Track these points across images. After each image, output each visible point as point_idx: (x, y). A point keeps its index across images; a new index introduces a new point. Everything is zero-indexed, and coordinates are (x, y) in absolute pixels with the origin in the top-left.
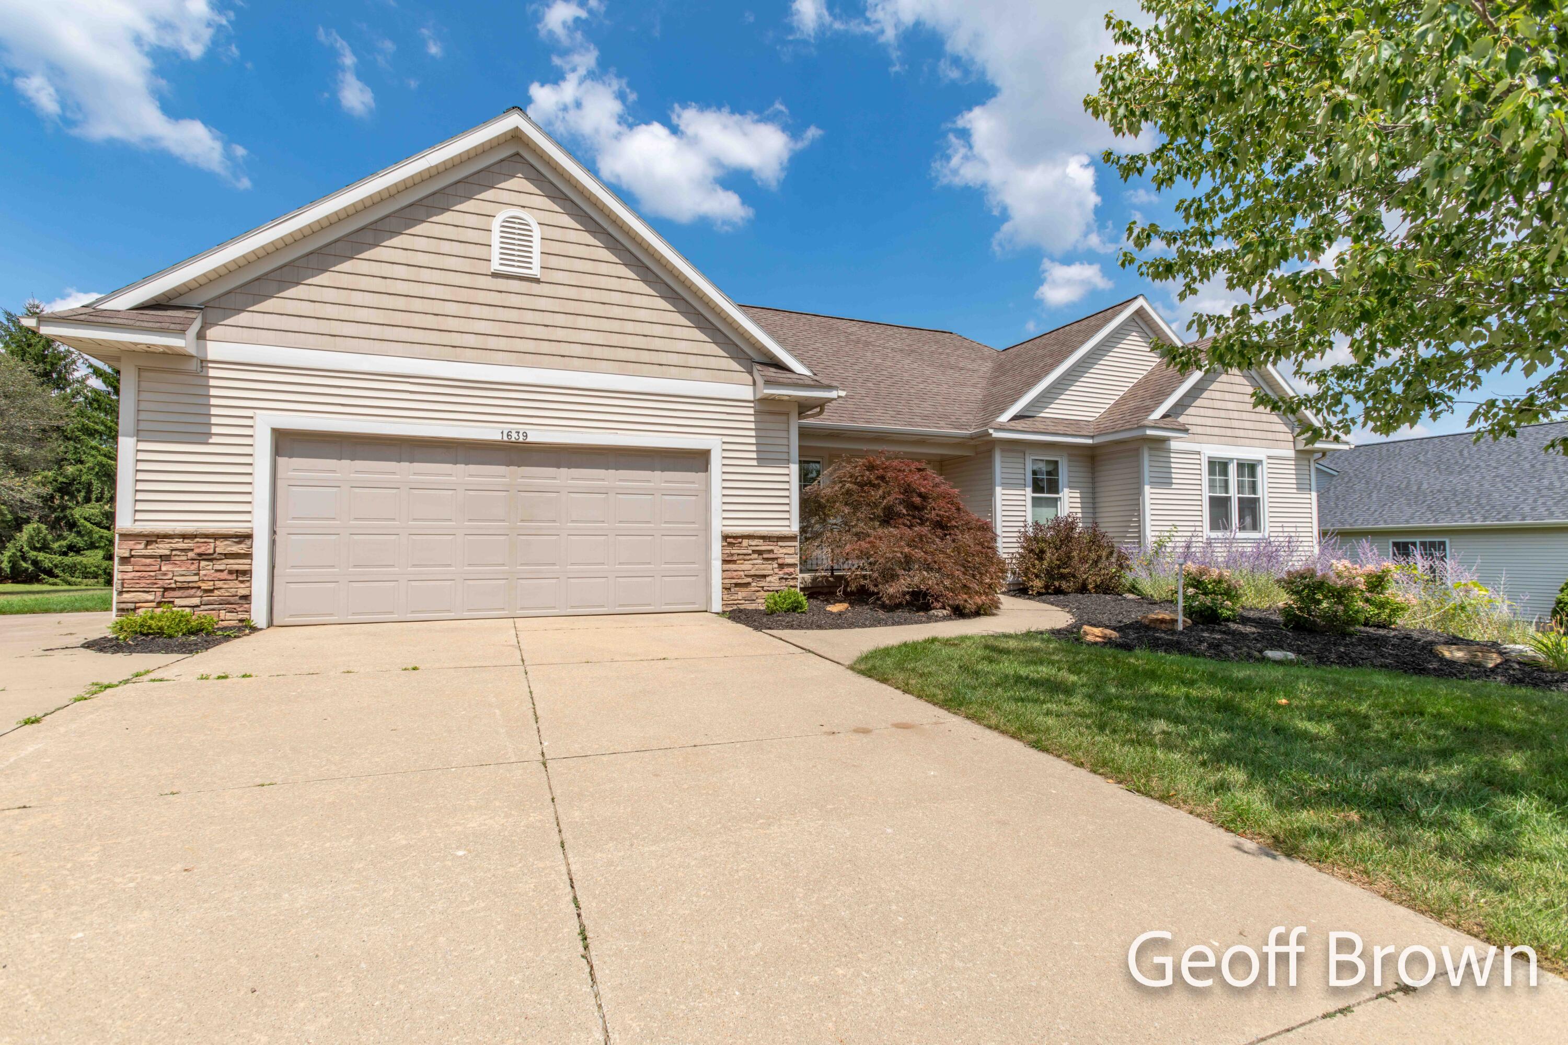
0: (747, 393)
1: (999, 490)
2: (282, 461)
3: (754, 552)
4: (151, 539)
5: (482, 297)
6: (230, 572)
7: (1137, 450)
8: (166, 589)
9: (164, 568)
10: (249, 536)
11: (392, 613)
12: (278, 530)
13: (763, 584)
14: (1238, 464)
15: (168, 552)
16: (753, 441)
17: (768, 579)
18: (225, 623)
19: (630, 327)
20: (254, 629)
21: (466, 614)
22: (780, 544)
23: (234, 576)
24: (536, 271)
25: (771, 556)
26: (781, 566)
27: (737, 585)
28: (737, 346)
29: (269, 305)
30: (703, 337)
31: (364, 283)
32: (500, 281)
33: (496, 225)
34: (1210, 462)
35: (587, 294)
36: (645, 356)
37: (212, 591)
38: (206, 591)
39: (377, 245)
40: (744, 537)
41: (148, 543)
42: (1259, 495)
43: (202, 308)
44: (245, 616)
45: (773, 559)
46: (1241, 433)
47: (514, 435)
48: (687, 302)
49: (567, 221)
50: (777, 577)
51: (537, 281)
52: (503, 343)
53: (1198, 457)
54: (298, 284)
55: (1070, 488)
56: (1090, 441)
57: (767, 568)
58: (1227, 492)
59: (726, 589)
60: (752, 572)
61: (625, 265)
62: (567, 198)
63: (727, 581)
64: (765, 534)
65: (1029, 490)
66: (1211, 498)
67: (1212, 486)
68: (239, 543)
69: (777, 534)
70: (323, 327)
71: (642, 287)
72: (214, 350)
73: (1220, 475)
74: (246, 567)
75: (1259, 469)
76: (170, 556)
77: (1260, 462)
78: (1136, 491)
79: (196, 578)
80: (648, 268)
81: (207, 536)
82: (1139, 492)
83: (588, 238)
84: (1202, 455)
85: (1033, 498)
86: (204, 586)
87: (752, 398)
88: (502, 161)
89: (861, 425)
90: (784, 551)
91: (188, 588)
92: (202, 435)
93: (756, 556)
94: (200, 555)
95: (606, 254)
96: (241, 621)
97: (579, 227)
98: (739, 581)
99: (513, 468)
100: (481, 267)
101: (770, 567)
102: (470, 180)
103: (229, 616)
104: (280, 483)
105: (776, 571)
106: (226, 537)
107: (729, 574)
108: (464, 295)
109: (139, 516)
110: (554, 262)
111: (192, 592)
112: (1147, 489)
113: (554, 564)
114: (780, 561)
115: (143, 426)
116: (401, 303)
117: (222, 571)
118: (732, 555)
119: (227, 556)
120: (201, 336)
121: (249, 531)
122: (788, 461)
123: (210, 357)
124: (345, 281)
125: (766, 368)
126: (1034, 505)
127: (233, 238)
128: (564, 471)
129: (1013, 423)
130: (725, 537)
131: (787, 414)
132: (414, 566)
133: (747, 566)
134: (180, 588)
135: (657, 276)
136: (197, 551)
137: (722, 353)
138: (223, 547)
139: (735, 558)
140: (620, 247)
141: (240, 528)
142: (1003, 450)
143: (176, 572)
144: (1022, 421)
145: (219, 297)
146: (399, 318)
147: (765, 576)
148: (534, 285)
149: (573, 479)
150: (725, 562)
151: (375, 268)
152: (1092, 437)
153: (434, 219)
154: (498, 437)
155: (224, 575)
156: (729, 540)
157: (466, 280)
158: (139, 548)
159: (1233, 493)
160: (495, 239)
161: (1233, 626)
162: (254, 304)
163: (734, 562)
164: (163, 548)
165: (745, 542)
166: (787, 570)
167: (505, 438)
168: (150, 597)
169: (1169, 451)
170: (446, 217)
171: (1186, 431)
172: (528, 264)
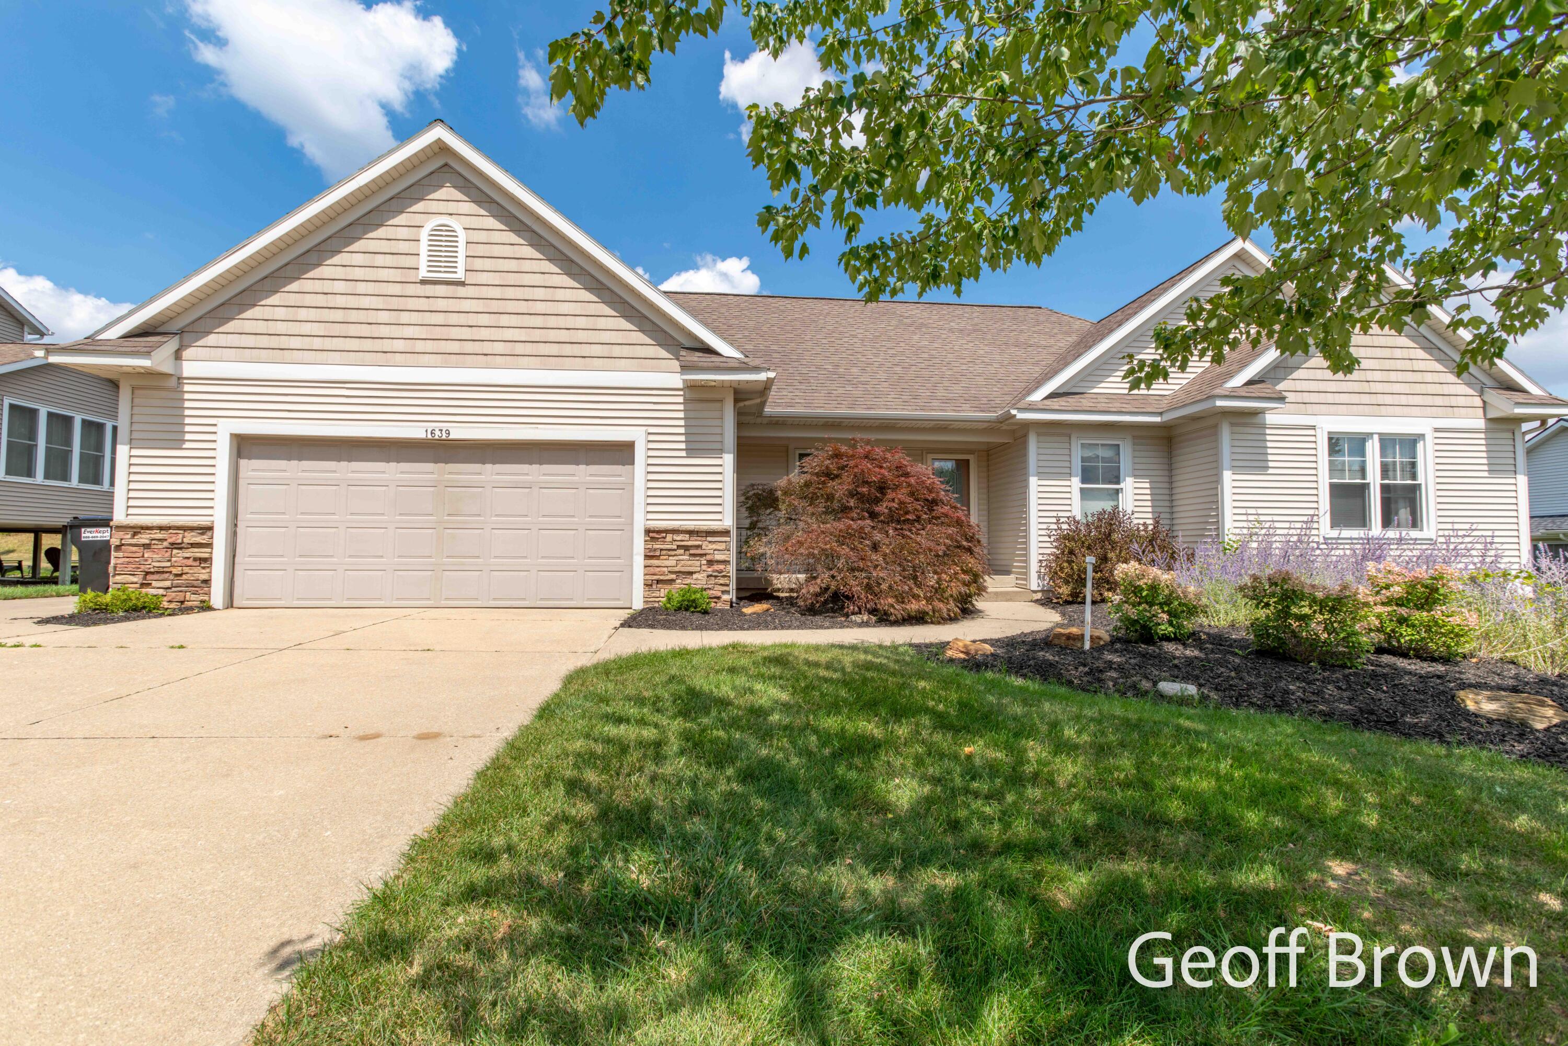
0: (677, 380)
1: (1033, 481)
2: (243, 463)
3: (679, 547)
4: (137, 530)
5: (412, 304)
6: (195, 559)
7: (1216, 426)
8: (147, 573)
9: (146, 555)
10: (210, 528)
11: (330, 599)
12: (239, 524)
13: (688, 581)
14: (1381, 440)
15: (147, 542)
16: (682, 430)
17: (695, 576)
18: (190, 604)
19: (552, 322)
20: (210, 608)
21: (395, 603)
22: (709, 539)
23: (197, 563)
24: (460, 275)
25: (699, 551)
26: (710, 563)
27: (658, 582)
28: (665, 332)
29: (231, 326)
30: (629, 326)
31: (309, 300)
32: (428, 287)
33: (424, 235)
34: (1330, 439)
35: (511, 293)
36: (568, 350)
37: (181, 575)
38: (177, 575)
39: (320, 265)
40: (667, 531)
41: (135, 534)
42: (1421, 480)
43: (181, 332)
44: (206, 598)
45: (701, 555)
46: (1388, 399)
47: (437, 433)
48: (612, 291)
49: (492, 223)
50: (705, 574)
51: (462, 284)
52: (429, 346)
53: (1312, 432)
54: (255, 305)
55: (1135, 476)
56: (1158, 419)
57: (694, 565)
58: (1364, 477)
59: (648, 585)
60: (676, 569)
61: (549, 260)
62: (493, 201)
63: (648, 577)
64: (692, 528)
65: (1076, 483)
66: (1332, 486)
67: (1334, 469)
68: (202, 534)
69: (705, 528)
70: (274, 342)
71: (566, 281)
72: (189, 368)
73: (1349, 455)
74: (206, 555)
75: (1420, 446)
76: (150, 544)
77: (1422, 436)
78: (1214, 479)
79: (168, 564)
80: (572, 261)
81: (178, 528)
82: (1217, 480)
83: (513, 238)
84: (1319, 431)
85: (1082, 490)
86: (175, 571)
87: (681, 386)
88: (432, 173)
89: (860, 411)
90: (714, 546)
91: (163, 572)
92: (177, 442)
93: (682, 551)
94: (172, 544)
95: (529, 251)
96: (203, 601)
97: (504, 228)
98: (662, 578)
99: (441, 465)
100: (411, 276)
101: (698, 563)
102: (402, 195)
103: (194, 597)
104: (242, 483)
105: (704, 567)
106: (192, 529)
107: (652, 570)
108: (395, 303)
109: (131, 511)
110: (478, 264)
111: (166, 576)
112: (1227, 476)
113: (478, 557)
114: (709, 557)
115: (135, 435)
116: (338, 315)
117: (188, 558)
118: (655, 550)
119: (193, 545)
120: (178, 355)
121: (209, 524)
122: (721, 451)
123: (185, 375)
124: (293, 299)
125: (692, 353)
126: (1082, 499)
127: (197, 271)
128: (489, 467)
129: (1047, 402)
130: (648, 532)
131: (721, 401)
132: (350, 556)
133: (671, 562)
134: (158, 572)
135: (582, 268)
136: (170, 540)
137: (649, 341)
138: (191, 537)
139: (658, 553)
140: (543, 242)
141: (203, 521)
142: (1039, 435)
143: (154, 559)
144: (1064, 399)
145: (193, 322)
146: (337, 329)
147: (691, 573)
148: (460, 288)
149: (498, 474)
150: (647, 557)
151: (318, 286)
152: (1161, 414)
153: (370, 235)
154: (422, 435)
155: (190, 562)
156: (652, 534)
157: (396, 289)
158: (127, 538)
159: (1374, 478)
160: (424, 248)
161: (1170, 647)
162: (219, 326)
163: (657, 557)
164: (144, 538)
165: (669, 537)
166: (716, 567)
167: (429, 436)
168: (135, 579)
169: (1264, 426)
170: (381, 232)
171: (1282, 399)
172: (453, 269)
